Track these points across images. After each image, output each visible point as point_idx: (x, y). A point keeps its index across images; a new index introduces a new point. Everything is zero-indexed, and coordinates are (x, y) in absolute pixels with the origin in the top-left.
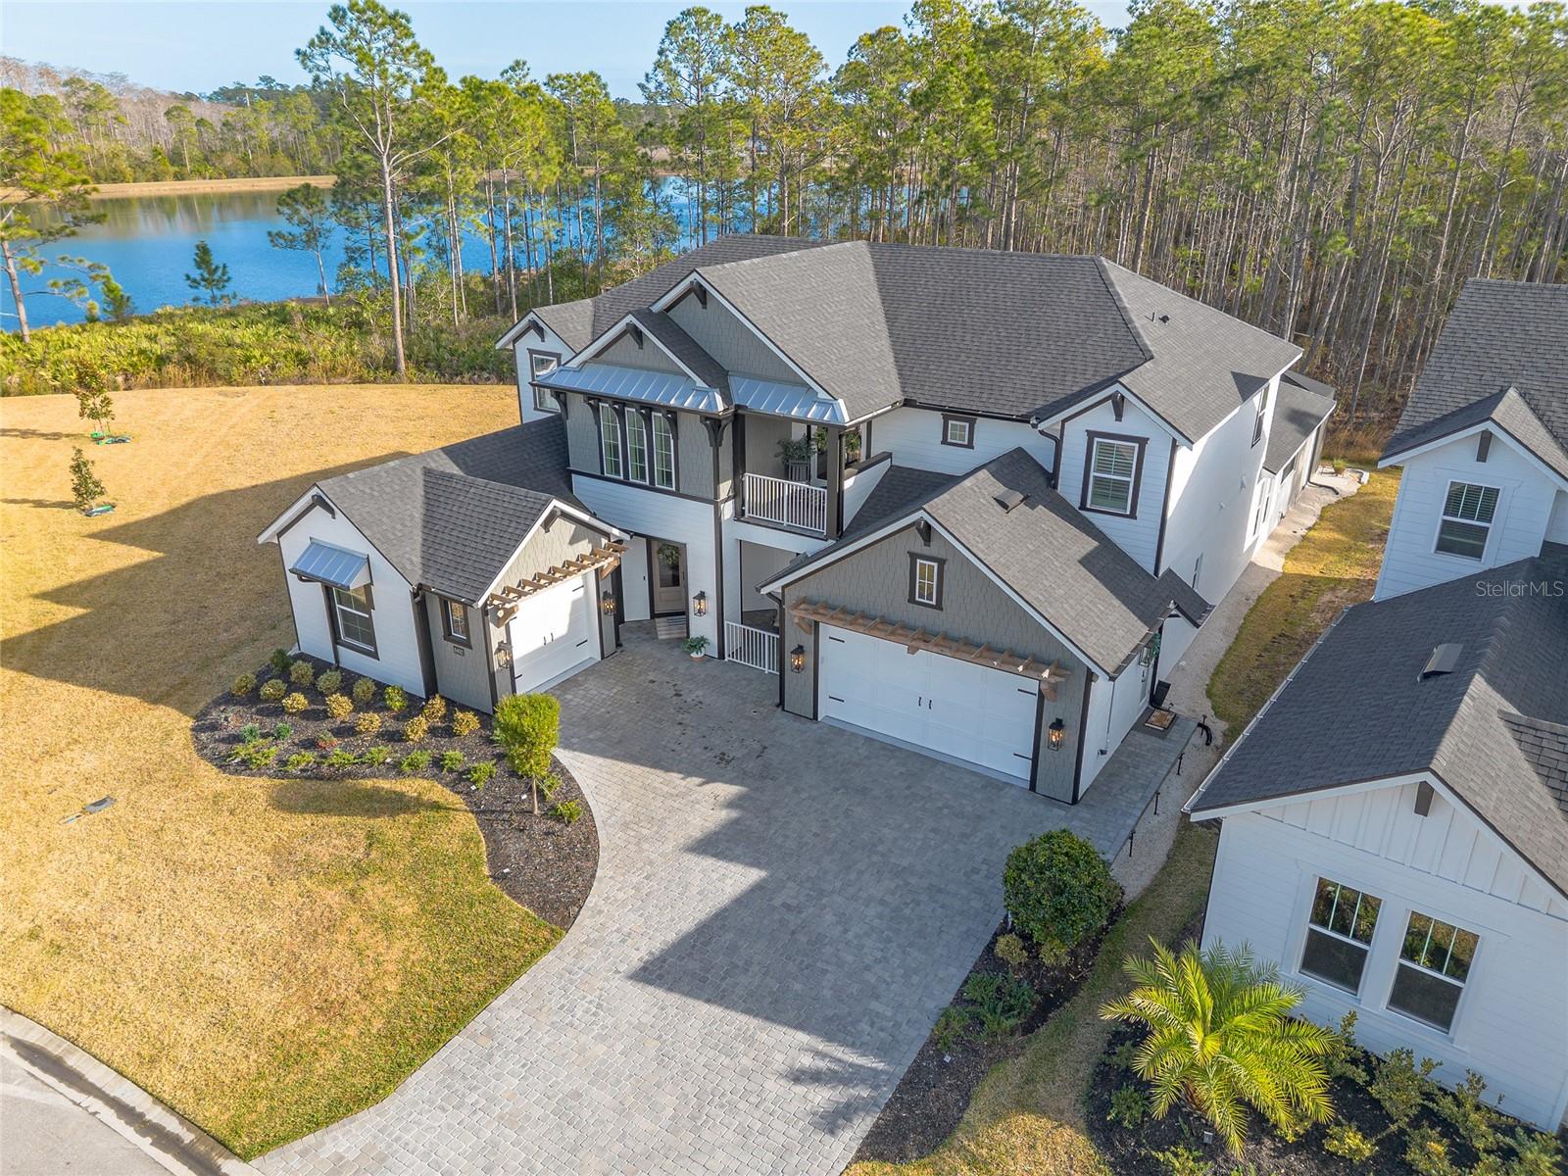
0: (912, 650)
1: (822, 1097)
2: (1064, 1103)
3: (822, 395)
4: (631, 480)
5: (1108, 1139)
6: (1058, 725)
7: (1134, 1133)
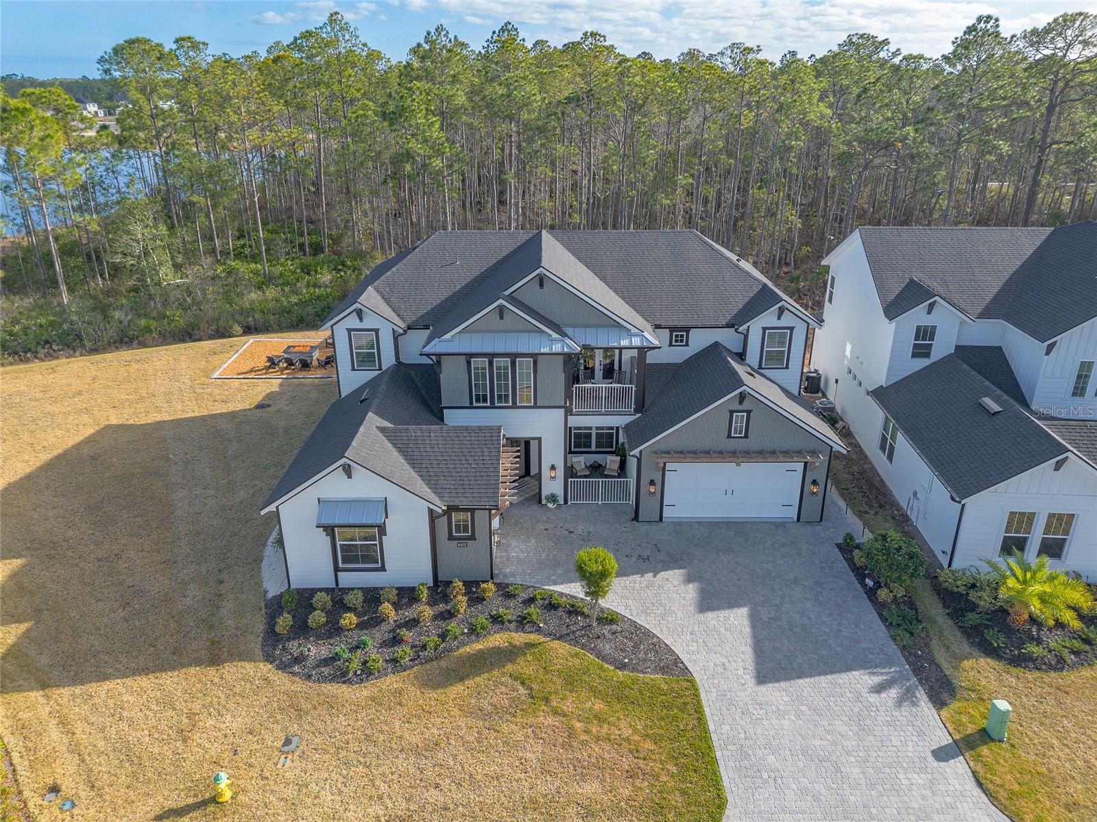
0: (738, 465)
1: (893, 693)
2: (968, 650)
3: (634, 330)
4: (496, 404)
5: (998, 655)
6: (814, 483)
7: (1006, 647)
